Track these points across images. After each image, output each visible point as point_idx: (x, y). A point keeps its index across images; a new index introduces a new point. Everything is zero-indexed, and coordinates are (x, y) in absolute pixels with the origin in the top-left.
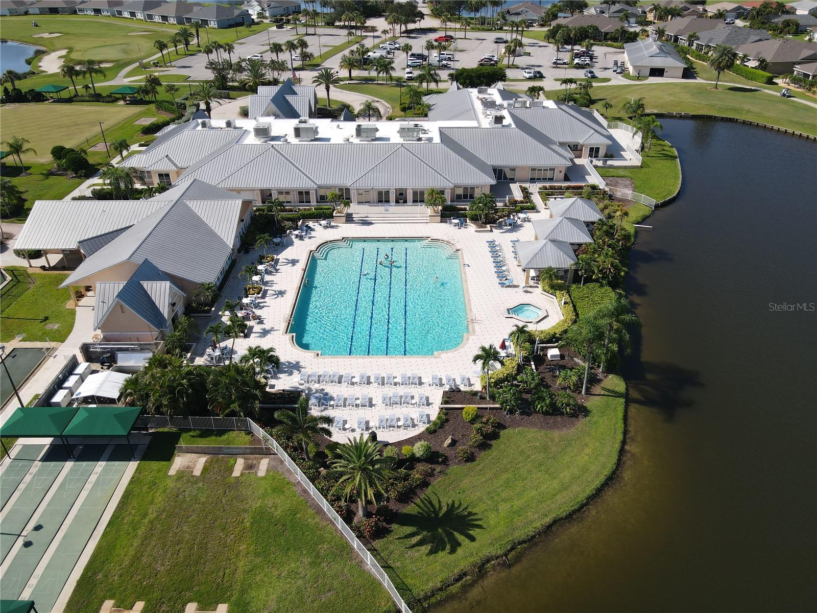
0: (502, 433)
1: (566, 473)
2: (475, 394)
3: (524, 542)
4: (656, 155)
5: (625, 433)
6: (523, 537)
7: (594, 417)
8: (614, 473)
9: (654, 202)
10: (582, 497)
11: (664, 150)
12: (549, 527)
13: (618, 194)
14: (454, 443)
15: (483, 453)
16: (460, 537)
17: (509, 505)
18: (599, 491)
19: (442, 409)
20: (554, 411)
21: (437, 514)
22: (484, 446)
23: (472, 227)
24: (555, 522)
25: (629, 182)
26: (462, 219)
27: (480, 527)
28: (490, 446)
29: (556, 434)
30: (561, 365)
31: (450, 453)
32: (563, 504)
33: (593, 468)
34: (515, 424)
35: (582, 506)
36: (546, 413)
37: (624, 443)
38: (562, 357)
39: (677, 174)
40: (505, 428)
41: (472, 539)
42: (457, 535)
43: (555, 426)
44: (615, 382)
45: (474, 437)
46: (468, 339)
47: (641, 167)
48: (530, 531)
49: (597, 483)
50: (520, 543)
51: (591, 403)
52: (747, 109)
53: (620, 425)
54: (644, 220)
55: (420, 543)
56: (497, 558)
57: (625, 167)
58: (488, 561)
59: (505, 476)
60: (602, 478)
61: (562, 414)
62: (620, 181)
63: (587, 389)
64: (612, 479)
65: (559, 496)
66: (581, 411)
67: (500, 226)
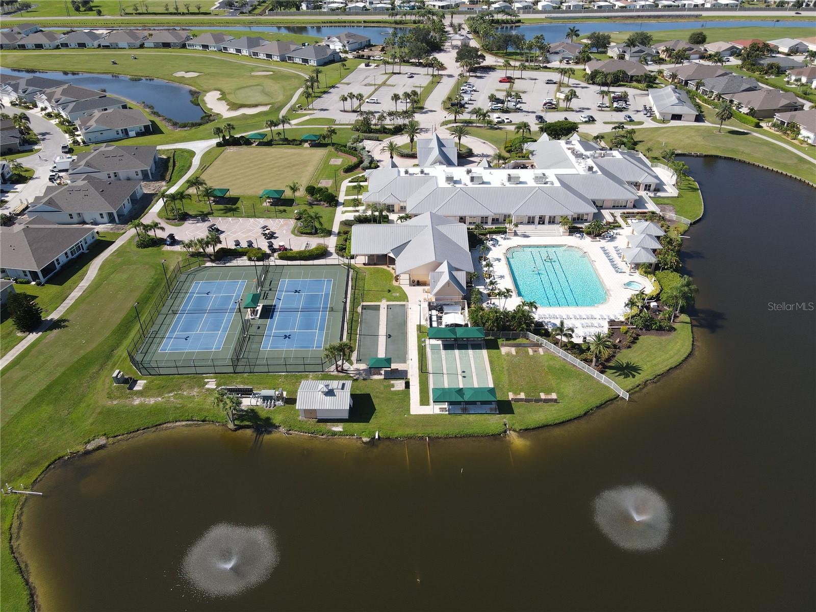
0: (639, 337)
1: (671, 352)
2: (623, 322)
3: (659, 375)
4: (685, 188)
5: (693, 338)
6: (659, 373)
7: (679, 331)
8: (691, 352)
9: (690, 221)
10: (680, 360)
11: (690, 184)
12: (668, 370)
13: (667, 217)
14: (620, 341)
15: (634, 345)
16: (635, 373)
17: (651, 363)
18: (686, 358)
19: (609, 328)
20: (660, 329)
21: (623, 366)
22: (633, 342)
23: (588, 239)
24: (671, 369)
25: (672, 208)
26: (582, 234)
27: (640, 370)
28: (636, 343)
29: (663, 338)
30: (658, 310)
31: (620, 345)
32: (672, 362)
33: (682, 350)
34: (644, 335)
35: (680, 364)
36: (657, 330)
37: (693, 341)
38: (658, 306)
39: (700, 202)
40: (640, 336)
41: (639, 374)
42: (633, 372)
43: (662, 335)
44: (684, 317)
45: (629, 339)
46: (609, 299)
47: (678, 197)
48: (661, 372)
49: (685, 356)
50: (658, 376)
51: (675, 326)
52: (741, 151)
53: (691, 334)
54: (685, 233)
55: (619, 375)
56: (651, 380)
57: (668, 198)
58: (647, 381)
59: (646, 353)
60: (687, 354)
61: (664, 330)
62: (667, 208)
63: (673, 320)
64: (690, 355)
65: (670, 360)
66: (672, 329)
67: (604, 238)
